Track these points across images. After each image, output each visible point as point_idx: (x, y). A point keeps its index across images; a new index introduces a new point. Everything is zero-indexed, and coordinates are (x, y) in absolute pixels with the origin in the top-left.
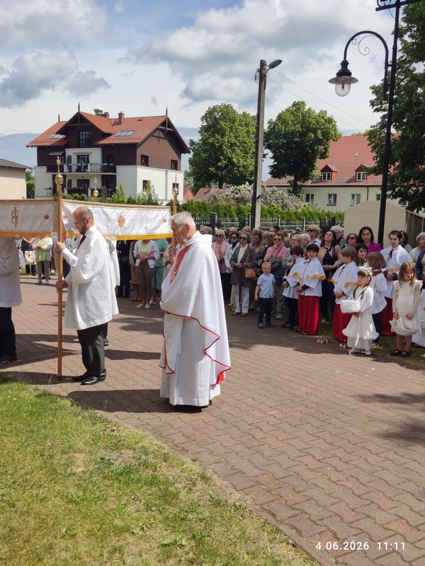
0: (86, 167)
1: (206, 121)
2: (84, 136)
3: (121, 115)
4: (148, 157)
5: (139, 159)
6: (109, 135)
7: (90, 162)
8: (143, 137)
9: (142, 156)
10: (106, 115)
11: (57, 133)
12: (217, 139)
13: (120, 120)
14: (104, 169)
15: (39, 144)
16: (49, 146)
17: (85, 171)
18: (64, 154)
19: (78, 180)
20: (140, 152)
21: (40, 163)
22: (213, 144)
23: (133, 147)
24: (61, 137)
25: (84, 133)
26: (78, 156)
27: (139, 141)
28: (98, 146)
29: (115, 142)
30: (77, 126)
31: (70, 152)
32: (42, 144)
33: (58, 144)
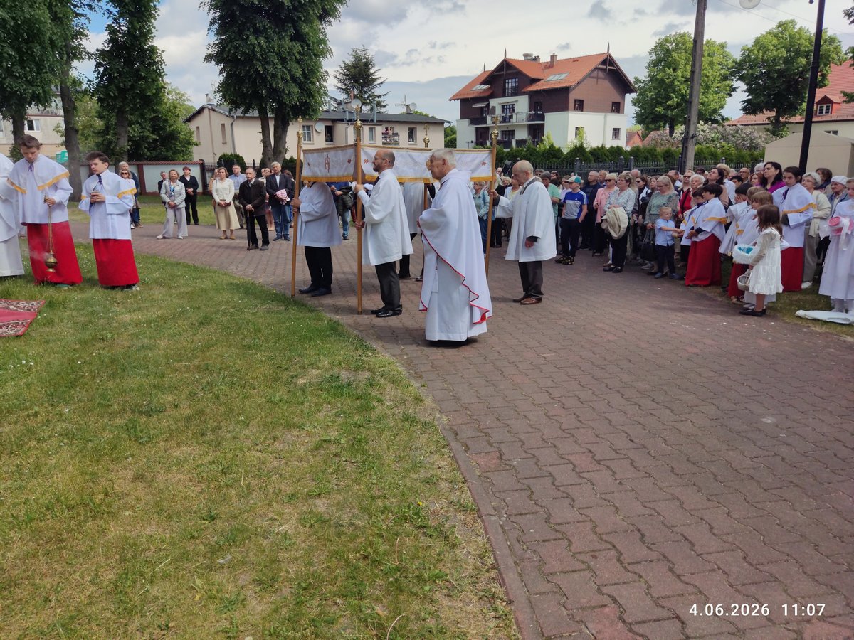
0: (511, 117)
1: (656, 55)
2: (510, 84)
3: (553, 57)
4: (582, 101)
5: (571, 103)
6: (539, 80)
7: (516, 112)
8: (578, 80)
9: (575, 100)
10: (536, 59)
11: (481, 84)
12: (669, 74)
13: (552, 64)
14: (531, 118)
15: (462, 97)
16: (472, 99)
17: (509, 122)
18: (488, 106)
19: (502, 131)
20: (573, 96)
21: (463, 116)
22: (662, 81)
23: (566, 90)
24: (485, 87)
25: (510, 81)
26: (503, 106)
27: (572, 84)
28: (525, 93)
29: (545, 87)
30: (503, 74)
31: (495, 103)
32: (465, 97)
33: (481, 95)
